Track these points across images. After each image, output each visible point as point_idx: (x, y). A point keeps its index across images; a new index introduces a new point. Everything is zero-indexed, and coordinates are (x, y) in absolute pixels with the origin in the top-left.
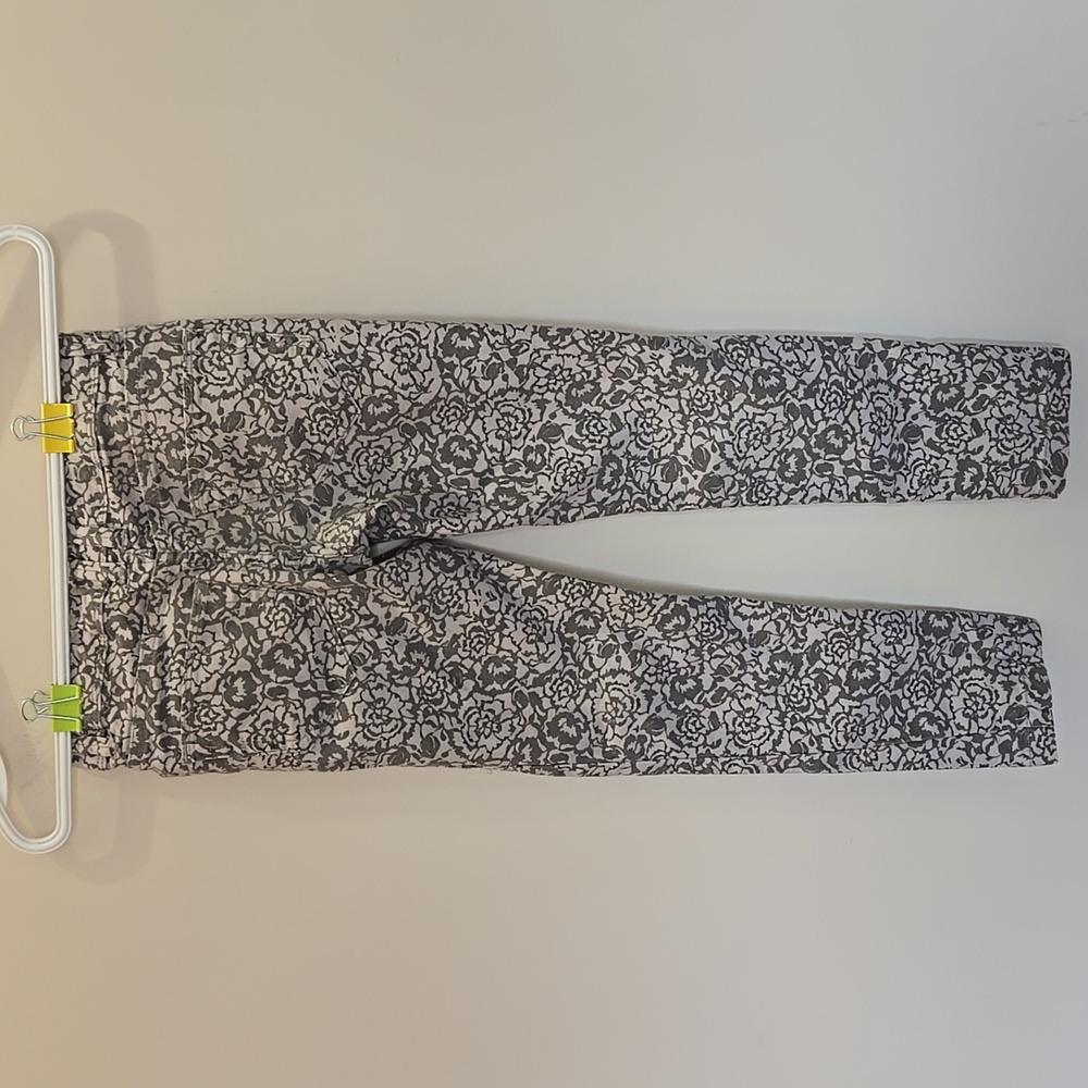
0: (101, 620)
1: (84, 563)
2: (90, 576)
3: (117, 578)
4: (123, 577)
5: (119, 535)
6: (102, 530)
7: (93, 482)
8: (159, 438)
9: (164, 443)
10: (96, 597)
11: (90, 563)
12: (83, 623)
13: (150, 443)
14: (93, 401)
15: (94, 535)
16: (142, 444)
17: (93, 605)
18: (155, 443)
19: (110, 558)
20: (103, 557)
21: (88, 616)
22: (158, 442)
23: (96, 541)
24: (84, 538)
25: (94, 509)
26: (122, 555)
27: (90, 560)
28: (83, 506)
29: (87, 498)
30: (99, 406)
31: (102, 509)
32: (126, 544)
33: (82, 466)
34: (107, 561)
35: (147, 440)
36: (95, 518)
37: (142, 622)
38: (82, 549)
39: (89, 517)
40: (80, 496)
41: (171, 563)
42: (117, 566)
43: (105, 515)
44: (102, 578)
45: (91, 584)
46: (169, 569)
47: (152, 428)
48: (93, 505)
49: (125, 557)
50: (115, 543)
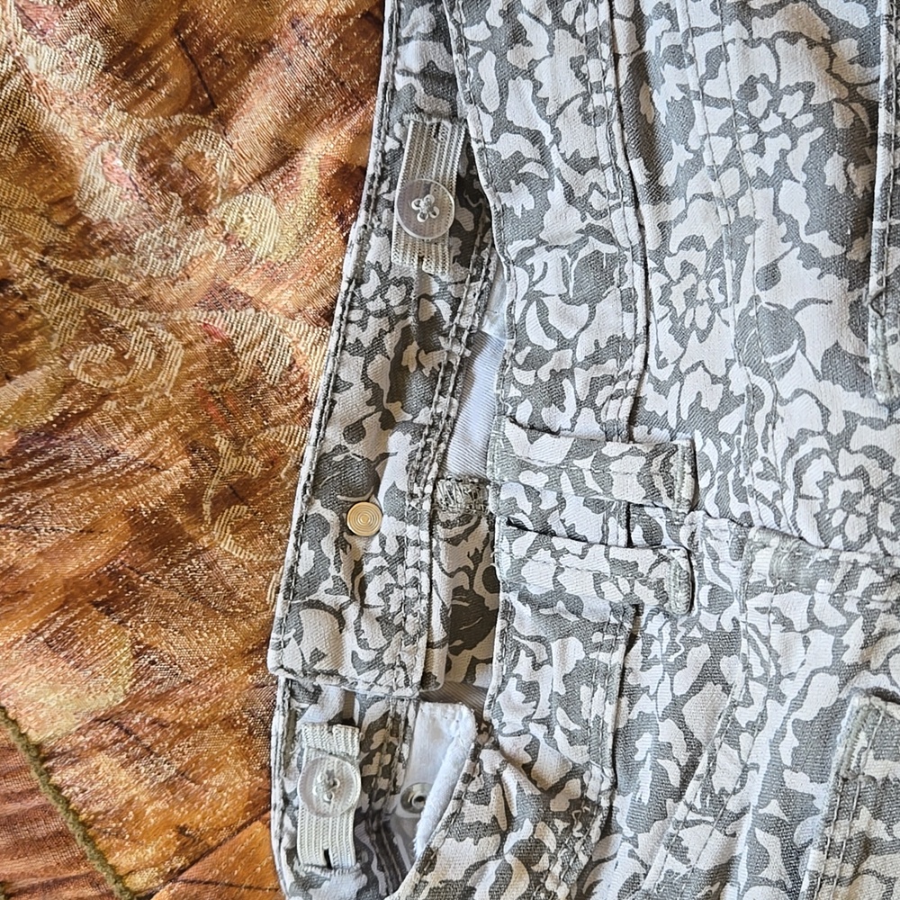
0: (609, 719)
1: (558, 543)
2: (577, 583)
3: (663, 596)
4: (682, 596)
5: (666, 464)
6: (612, 449)
7: (609, 306)
8: (787, 126)
9: (805, 141)
10: (599, 647)
11: (576, 547)
12: (546, 722)
13: (759, 149)
14: (605, 51)
15: (585, 464)
16: (734, 159)
17: (586, 673)
18: (773, 146)
19: (637, 534)
20: (617, 532)
21: (569, 702)
22: (784, 141)
23: (591, 483)
24: (554, 471)
25: (595, 386)
26: (674, 525)
27: (572, 536)
28: (569, 373)
29: (584, 349)
30: (624, 64)
31: (621, 385)
32: (686, 493)
33: (582, 254)
34: (630, 544)
35: (748, 141)
36: (597, 410)
37: (693, 764)
38: (549, 501)
39: (580, 404)
40: (564, 344)
41: (783, 583)
42: (663, 559)
43: (628, 402)
44: (613, 594)
45: (575, 606)
46: (779, 601)
47: (764, 94)
48: (596, 372)
49: (684, 534)
50: (653, 493)
